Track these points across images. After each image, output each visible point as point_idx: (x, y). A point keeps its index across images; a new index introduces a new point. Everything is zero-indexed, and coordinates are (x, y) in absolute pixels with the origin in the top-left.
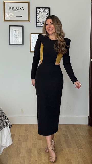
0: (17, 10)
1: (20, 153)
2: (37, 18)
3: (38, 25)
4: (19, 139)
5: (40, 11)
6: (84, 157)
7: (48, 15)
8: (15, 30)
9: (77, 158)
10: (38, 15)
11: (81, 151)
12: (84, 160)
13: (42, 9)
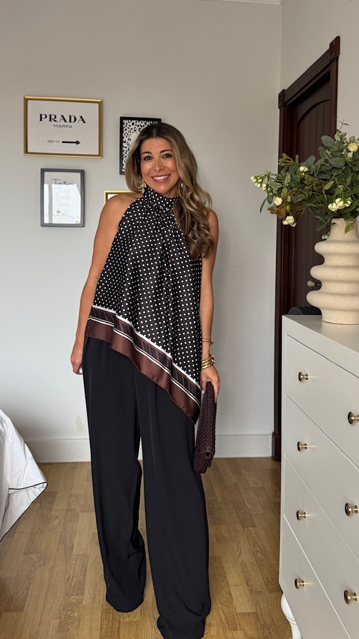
0: (66, 124)
2: (124, 149)
4: (69, 505)
5: (133, 127)
6: (258, 551)
8: (58, 182)
9: (238, 553)
10: (127, 140)
11: (250, 534)
12: (260, 559)
13: (138, 121)
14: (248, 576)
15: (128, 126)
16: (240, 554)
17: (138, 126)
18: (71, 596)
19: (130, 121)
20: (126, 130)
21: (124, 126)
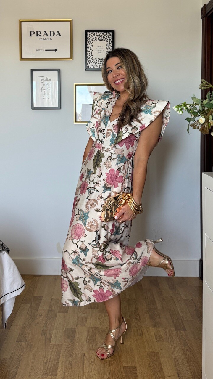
0: (47, 37)
1: (51, 338)
2: (88, 52)
3: (90, 66)
5: (94, 37)
6: (187, 350)
7: (111, 45)
8: (42, 78)
9: (172, 351)
10: (90, 46)
11: (182, 336)
12: (189, 356)
13: (97, 33)
14: (179, 369)
15: (91, 36)
16: (174, 351)
17: (98, 36)
18: (48, 375)
19: (92, 33)
20: (89, 39)
21: (88, 36)
